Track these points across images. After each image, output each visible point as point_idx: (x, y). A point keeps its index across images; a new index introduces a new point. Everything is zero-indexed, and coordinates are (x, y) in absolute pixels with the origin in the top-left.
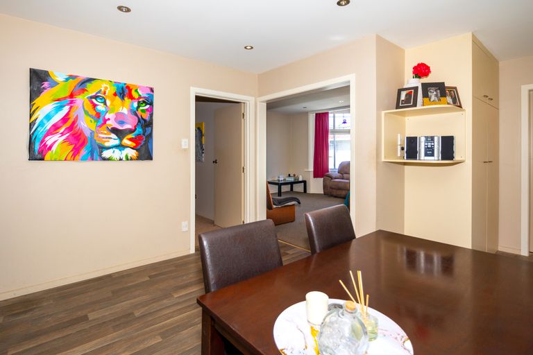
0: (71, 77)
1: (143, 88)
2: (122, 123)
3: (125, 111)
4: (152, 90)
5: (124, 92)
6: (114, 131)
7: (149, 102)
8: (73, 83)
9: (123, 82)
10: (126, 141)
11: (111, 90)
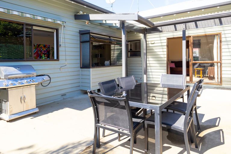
0: (37, 44)
1: (48, 45)
2: (45, 52)
3: (45, 50)
4: (49, 45)
5: (45, 46)
6: (43, 54)
7: (49, 48)
8: (38, 45)
9: (44, 44)
10: (45, 55)
11: (43, 46)
